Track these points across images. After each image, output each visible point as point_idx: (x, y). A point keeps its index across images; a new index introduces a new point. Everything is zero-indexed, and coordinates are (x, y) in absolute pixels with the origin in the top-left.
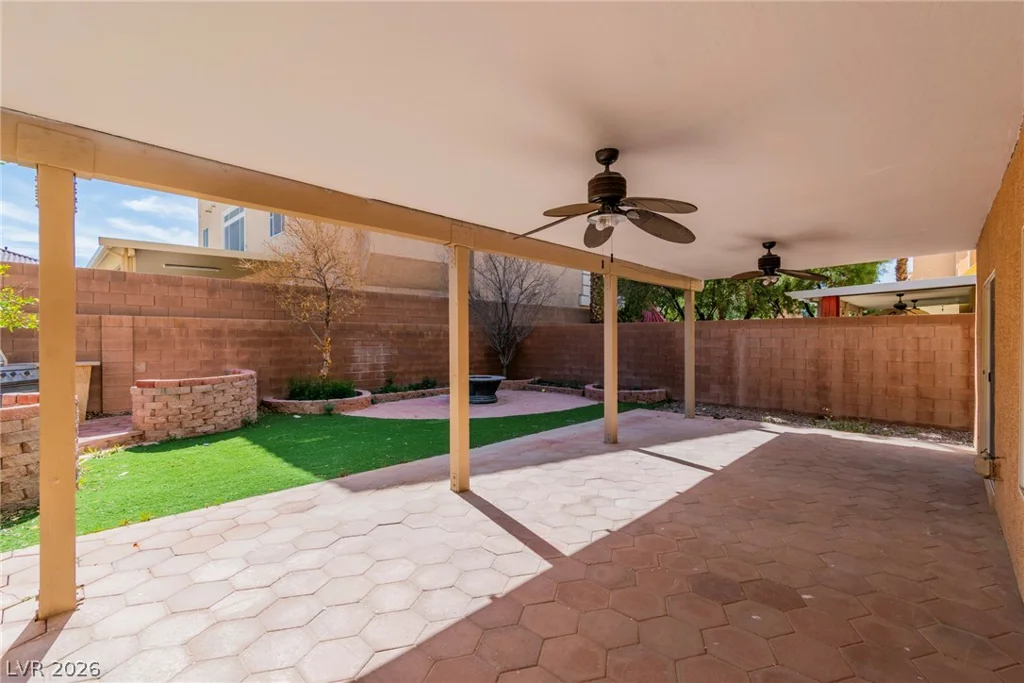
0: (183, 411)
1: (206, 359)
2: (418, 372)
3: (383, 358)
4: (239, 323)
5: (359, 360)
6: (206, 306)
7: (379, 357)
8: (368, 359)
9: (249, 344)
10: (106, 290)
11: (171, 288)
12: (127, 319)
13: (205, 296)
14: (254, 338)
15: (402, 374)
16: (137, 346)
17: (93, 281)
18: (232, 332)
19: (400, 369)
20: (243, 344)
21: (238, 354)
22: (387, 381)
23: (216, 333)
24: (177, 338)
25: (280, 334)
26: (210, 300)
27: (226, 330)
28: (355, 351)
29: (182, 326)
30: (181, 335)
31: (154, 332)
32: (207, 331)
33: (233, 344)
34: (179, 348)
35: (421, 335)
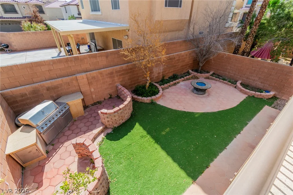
0: (117, 120)
1: (110, 83)
2: (172, 72)
3: (162, 70)
4: (118, 67)
5: (154, 72)
6: (106, 63)
7: (160, 70)
8: (157, 71)
9: (122, 74)
10: (74, 65)
11: (94, 58)
12: (84, 75)
13: (106, 59)
14: (123, 72)
15: (167, 74)
16: (90, 84)
17: (69, 62)
18: (117, 72)
19: (167, 72)
20: (120, 75)
21: (119, 79)
22: (162, 77)
23: (112, 73)
24: (101, 78)
25: (131, 69)
26: (107, 60)
27: (114, 72)
28: (153, 70)
29: (101, 73)
30: (101, 77)
31: (94, 78)
32: (109, 73)
33: (117, 76)
34: (102, 81)
35: (174, 58)
